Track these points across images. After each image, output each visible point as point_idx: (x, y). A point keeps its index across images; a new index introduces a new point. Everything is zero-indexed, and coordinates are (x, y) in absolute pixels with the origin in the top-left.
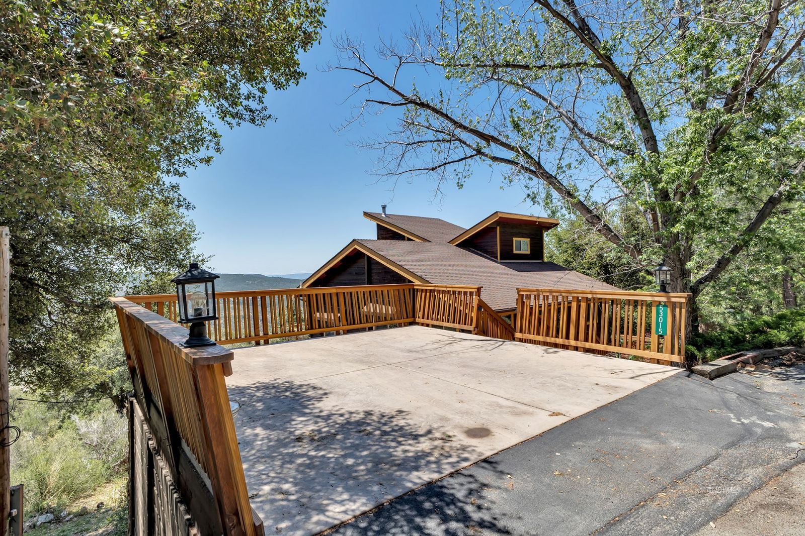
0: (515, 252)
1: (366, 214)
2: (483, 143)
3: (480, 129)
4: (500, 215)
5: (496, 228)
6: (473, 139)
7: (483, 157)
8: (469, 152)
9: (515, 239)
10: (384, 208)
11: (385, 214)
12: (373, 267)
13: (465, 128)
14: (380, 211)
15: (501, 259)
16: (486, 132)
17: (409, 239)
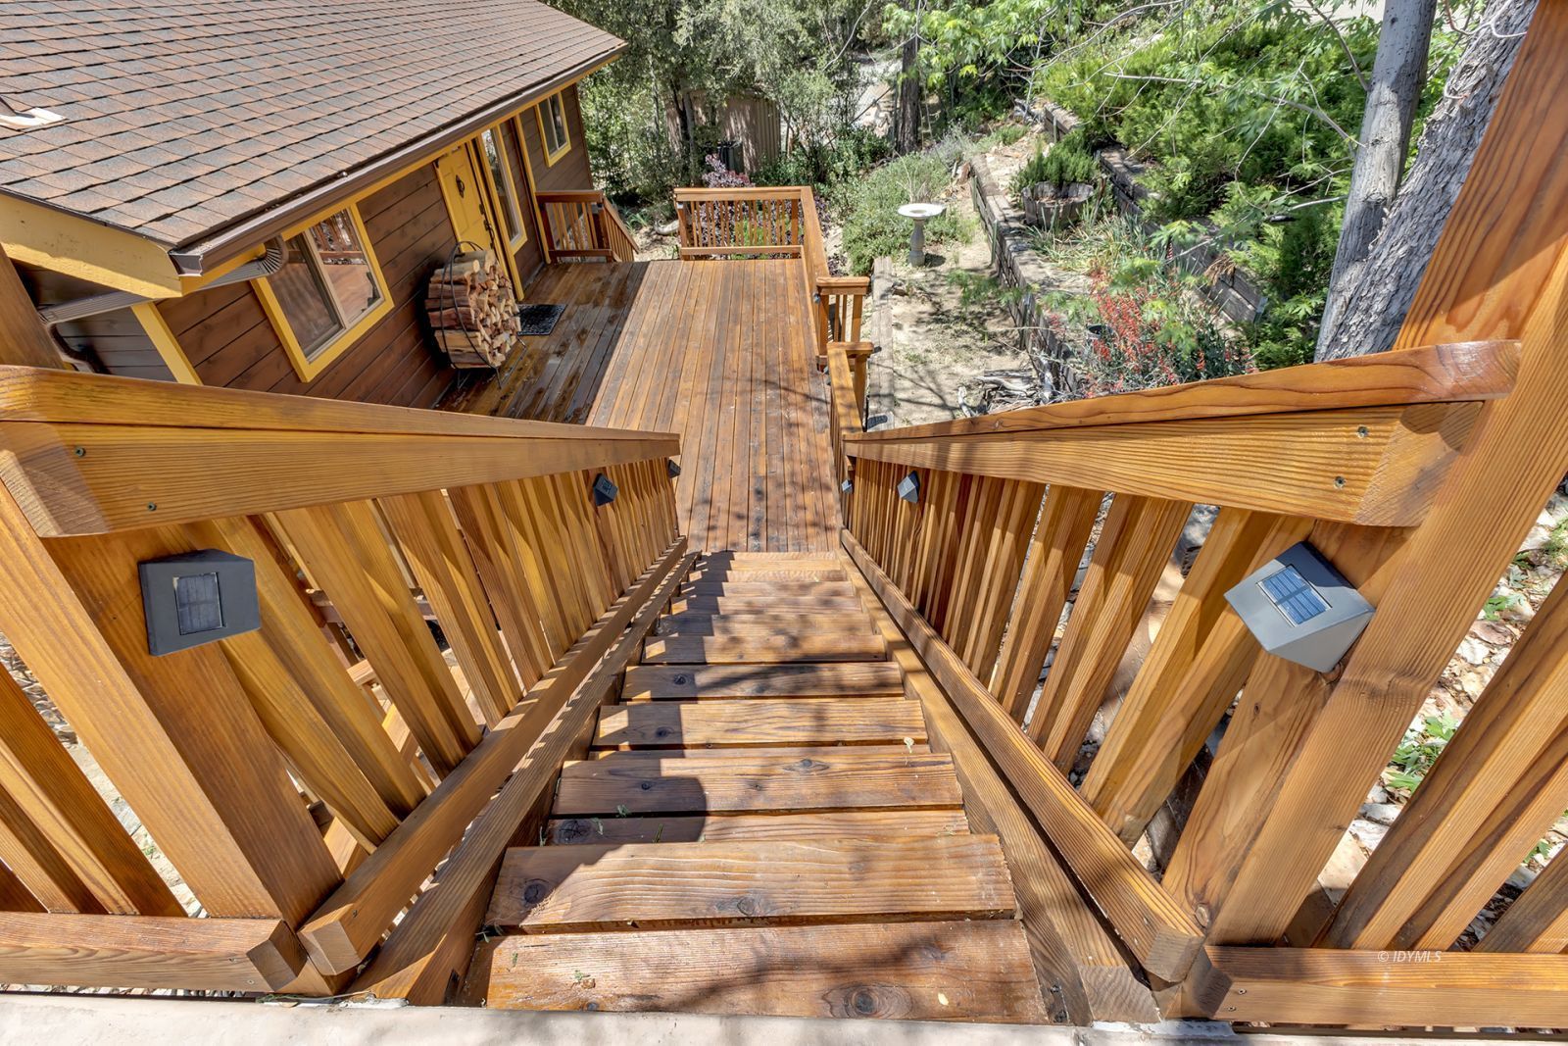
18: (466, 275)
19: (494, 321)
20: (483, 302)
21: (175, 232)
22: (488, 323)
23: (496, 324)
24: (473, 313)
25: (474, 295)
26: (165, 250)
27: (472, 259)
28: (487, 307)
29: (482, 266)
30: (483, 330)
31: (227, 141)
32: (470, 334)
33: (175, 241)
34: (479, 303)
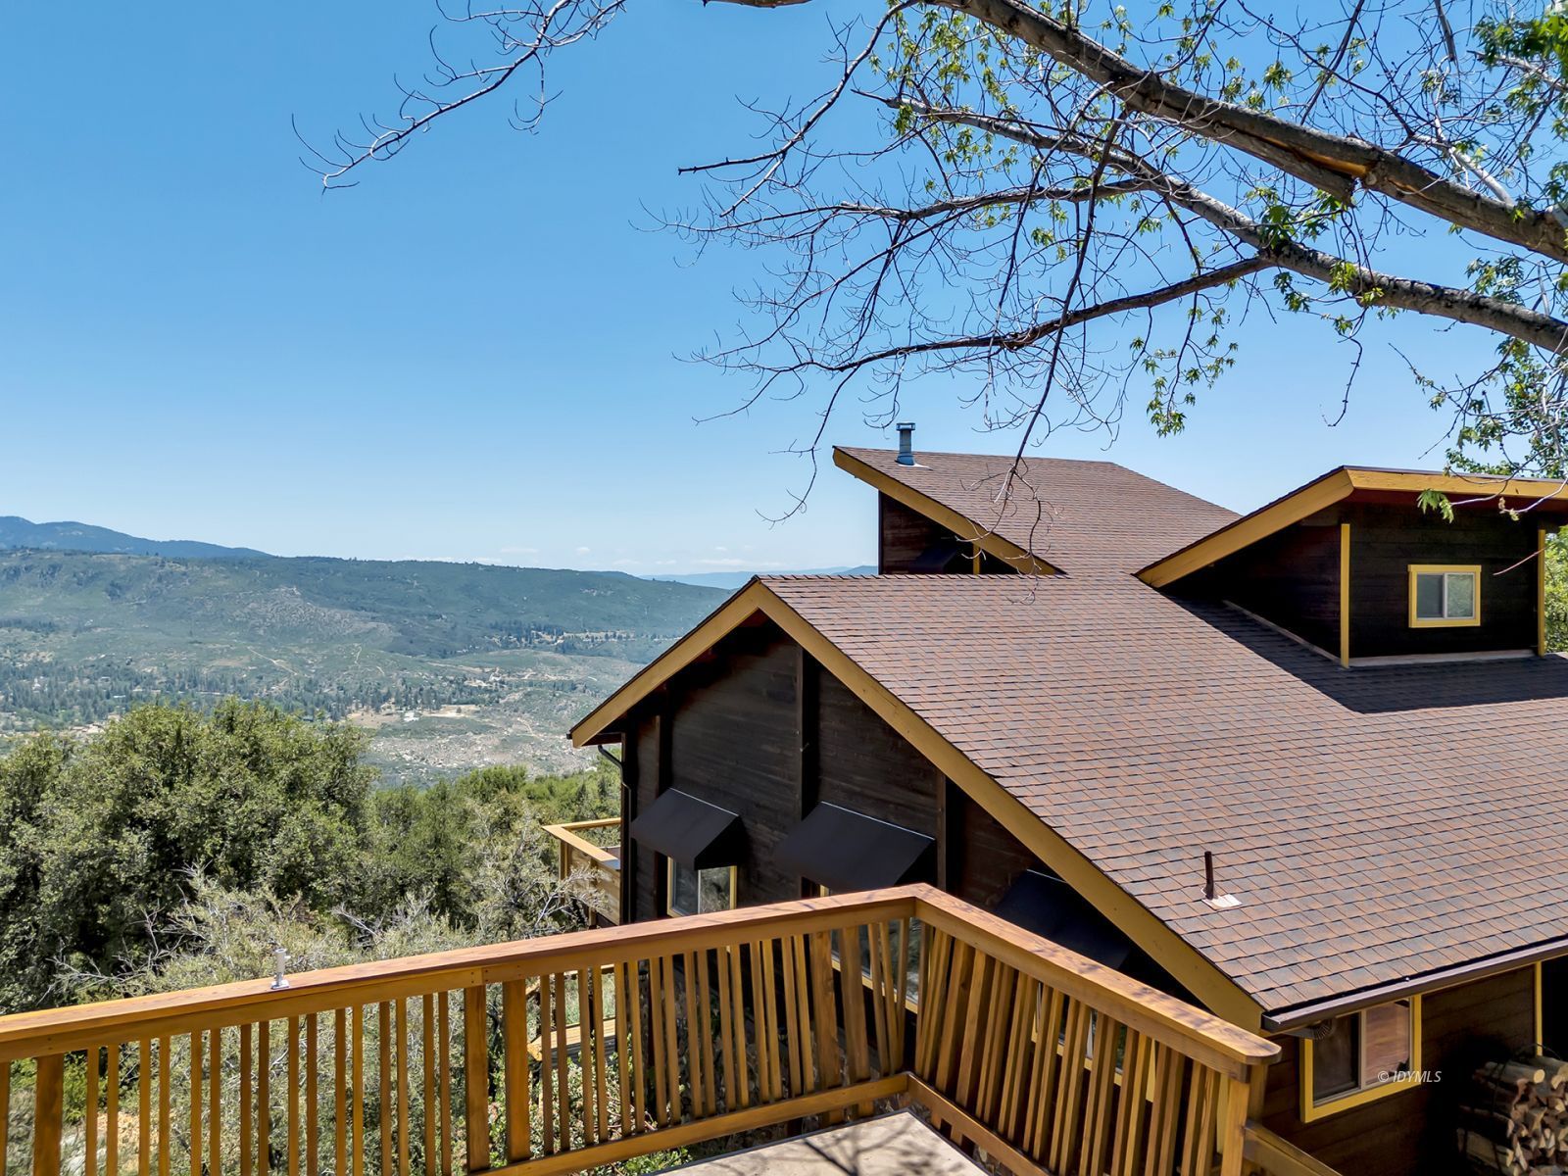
0: (1416, 622)
1: (844, 458)
2: (1302, 195)
3: (1282, 108)
4: (1359, 482)
5: (1338, 529)
6: (1242, 177)
7: (1301, 282)
8: (1218, 249)
9: (1416, 570)
10: (906, 432)
12: (828, 699)
13: (1181, 106)
15: (1353, 654)
16: (1322, 125)
18: (1521, 1082)
19: (1543, 1145)
20: (1533, 1119)
21: (1271, 1002)
22: (1533, 1144)
23: (1544, 1151)
24: (1511, 1126)
25: (1523, 1108)
26: (1262, 1011)
27: (1539, 1065)
28: (1537, 1126)
29: (1548, 1078)
30: (1519, 1151)
31: (1330, 935)
32: (1500, 1148)
33: (1269, 1009)
34: (1527, 1121)
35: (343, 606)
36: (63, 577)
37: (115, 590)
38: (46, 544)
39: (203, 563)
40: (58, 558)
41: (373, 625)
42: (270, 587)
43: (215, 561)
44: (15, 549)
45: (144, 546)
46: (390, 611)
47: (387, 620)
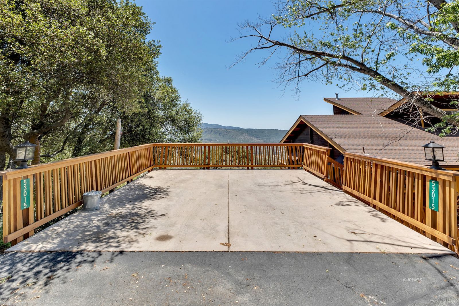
1: (325, 99)
10: (337, 94)
11: (338, 98)
14: (335, 96)
17: (351, 114)
35: (255, 137)
36: (213, 132)
37: (220, 134)
38: (210, 127)
39: (232, 130)
40: (212, 129)
41: (259, 140)
42: (243, 134)
43: (234, 130)
44: (207, 128)
45: (224, 127)
46: (263, 138)
47: (262, 140)
